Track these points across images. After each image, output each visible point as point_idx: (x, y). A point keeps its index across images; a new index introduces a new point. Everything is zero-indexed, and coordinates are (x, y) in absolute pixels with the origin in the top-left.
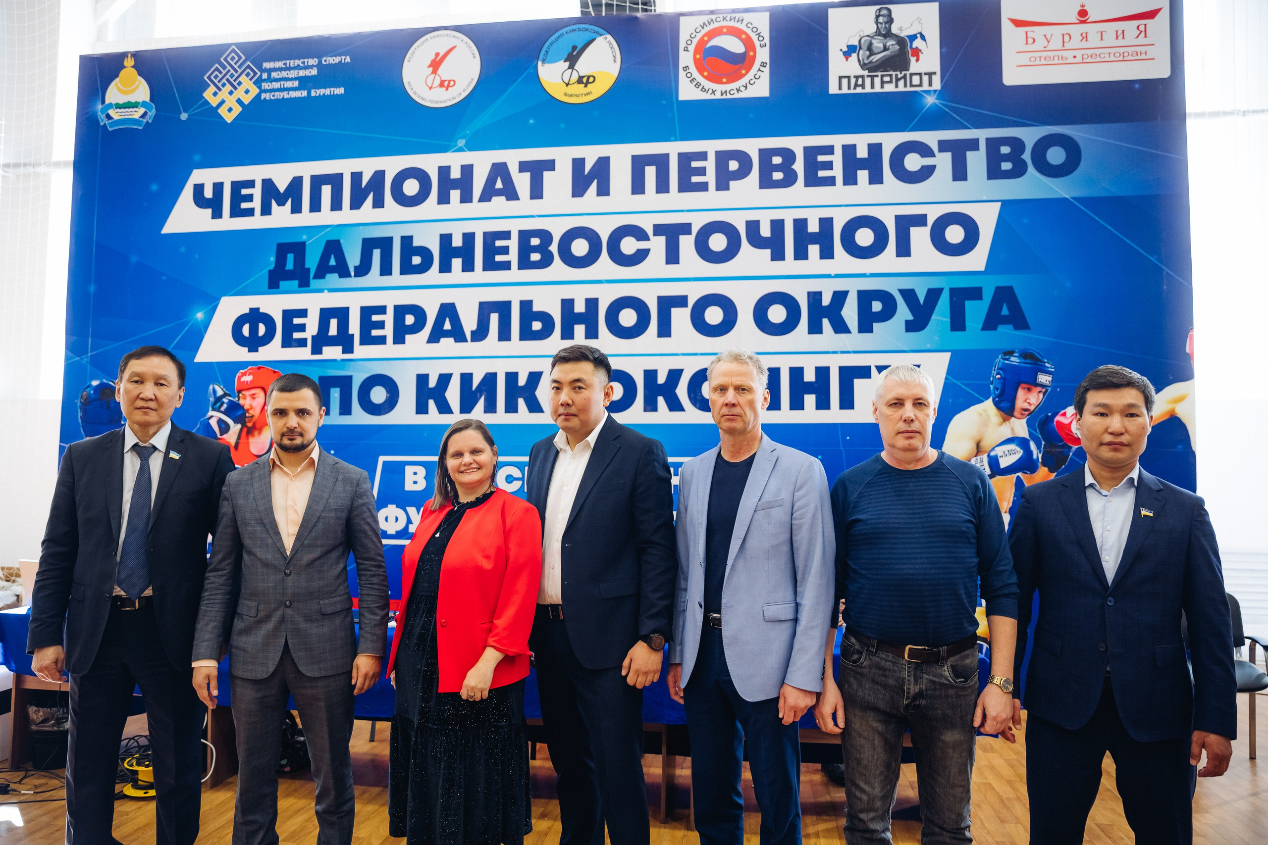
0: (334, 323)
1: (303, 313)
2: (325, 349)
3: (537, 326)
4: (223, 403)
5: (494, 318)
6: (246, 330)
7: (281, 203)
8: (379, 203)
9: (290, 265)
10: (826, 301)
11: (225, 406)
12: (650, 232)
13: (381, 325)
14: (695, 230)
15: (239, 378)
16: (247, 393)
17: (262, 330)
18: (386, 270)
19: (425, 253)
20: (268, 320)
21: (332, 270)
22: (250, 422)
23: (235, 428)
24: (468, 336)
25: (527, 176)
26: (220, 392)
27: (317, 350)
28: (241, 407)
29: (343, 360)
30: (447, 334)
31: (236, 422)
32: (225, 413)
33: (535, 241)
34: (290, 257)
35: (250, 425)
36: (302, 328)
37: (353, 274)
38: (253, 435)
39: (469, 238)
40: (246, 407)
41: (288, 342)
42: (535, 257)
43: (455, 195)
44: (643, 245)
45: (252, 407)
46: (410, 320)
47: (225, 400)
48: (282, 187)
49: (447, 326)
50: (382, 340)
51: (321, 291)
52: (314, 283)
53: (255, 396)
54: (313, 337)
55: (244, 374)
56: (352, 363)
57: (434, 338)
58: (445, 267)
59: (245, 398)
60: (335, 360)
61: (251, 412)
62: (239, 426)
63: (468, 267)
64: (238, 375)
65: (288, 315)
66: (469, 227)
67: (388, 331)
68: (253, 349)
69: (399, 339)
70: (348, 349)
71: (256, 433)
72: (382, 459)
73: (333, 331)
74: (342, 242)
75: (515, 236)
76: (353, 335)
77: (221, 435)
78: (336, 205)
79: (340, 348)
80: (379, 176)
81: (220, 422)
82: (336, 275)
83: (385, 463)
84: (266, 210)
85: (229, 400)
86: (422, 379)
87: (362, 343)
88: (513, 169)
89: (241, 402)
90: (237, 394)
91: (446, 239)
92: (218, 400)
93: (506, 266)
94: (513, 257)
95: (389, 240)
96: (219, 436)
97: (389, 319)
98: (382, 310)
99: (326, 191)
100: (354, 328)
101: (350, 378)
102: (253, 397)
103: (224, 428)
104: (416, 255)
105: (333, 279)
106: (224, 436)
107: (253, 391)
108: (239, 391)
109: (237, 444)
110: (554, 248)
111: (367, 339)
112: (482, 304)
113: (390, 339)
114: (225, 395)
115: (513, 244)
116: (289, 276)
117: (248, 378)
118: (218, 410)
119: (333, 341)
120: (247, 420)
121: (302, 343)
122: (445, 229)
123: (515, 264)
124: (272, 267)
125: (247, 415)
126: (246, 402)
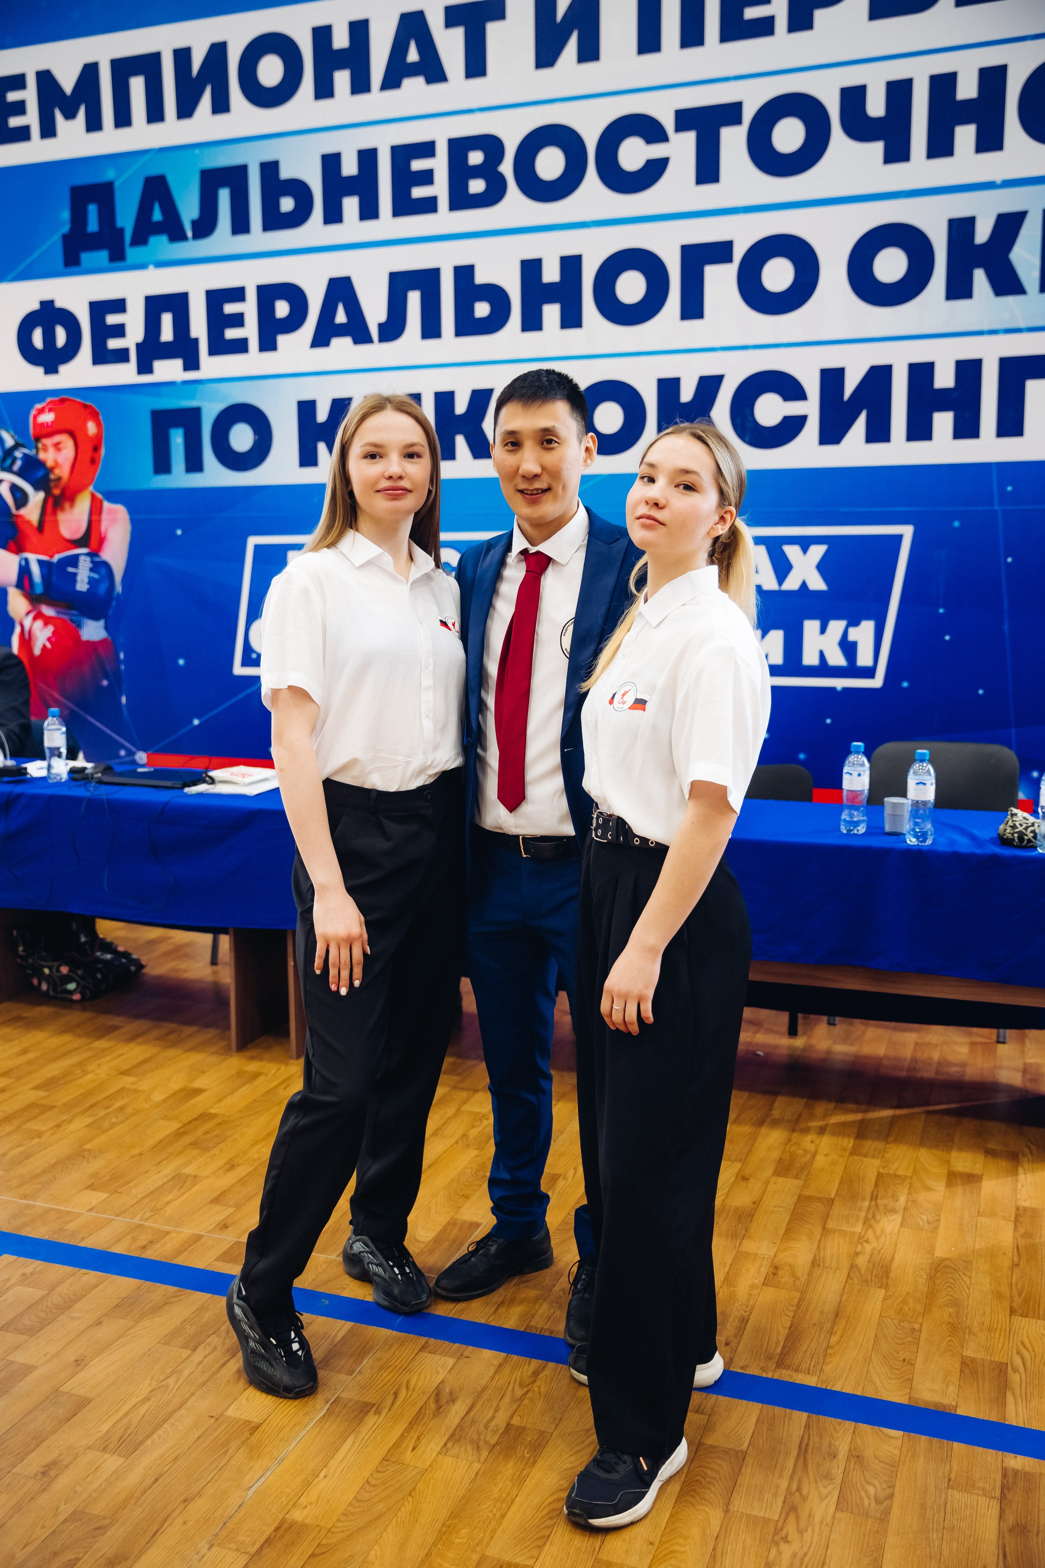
0: (167, 320)
1: (119, 306)
2: (158, 365)
3: (482, 309)
4: (14, 460)
5: (414, 299)
6: (37, 338)
7: (70, 115)
8: (221, 105)
9: (93, 225)
10: (982, 234)
11: (18, 464)
12: (668, 123)
13: (238, 320)
14: (748, 114)
15: (35, 417)
16: (48, 442)
17: (61, 336)
18: (240, 226)
19: (300, 190)
20: (69, 320)
21: (158, 229)
22: (56, 487)
23: (36, 498)
24: (374, 332)
25: (459, 33)
26: (9, 442)
27: (145, 367)
28: (42, 464)
29: (186, 383)
30: (341, 331)
31: (37, 488)
32: (20, 474)
33: (476, 158)
34: (92, 210)
35: (57, 492)
36: (119, 331)
37: (189, 234)
38: (62, 509)
39: (367, 158)
40: (50, 463)
41: (101, 356)
42: (477, 186)
43: (342, 79)
44: (657, 151)
45: (57, 465)
46: (282, 309)
47: (18, 454)
48: (68, 82)
49: (341, 317)
50: (240, 346)
51: (143, 266)
52: (133, 253)
53: (60, 446)
54: (138, 345)
55: (41, 411)
56: (200, 387)
57: (321, 340)
58: (333, 215)
59: (45, 449)
60: (172, 383)
61: (57, 472)
62: (41, 495)
63: (369, 211)
64: (33, 412)
65: (99, 309)
66: (366, 139)
67: (250, 330)
68: (51, 369)
69: (268, 344)
70: (192, 364)
71: (67, 505)
72: (253, 541)
73: (167, 334)
74: (170, 179)
75: (442, 150)
76: (196, 340)
77: (18, 507)
78: (155, 114)
79: (178, 363)
80: (218, 51)
81: (14, 488)
82: (164, 239)
83: (257, 547)
84: (48, 130)
85: (25, 455)
86: (306, 409)
87: (212, 352)
88: (436, 21)
89: (42, 456)
90: (33, 443)
91: (331, 162)
92: (9, 453)
93: (429, 206)
94: (440, 188)
95: (241, 171)
96: (14, 510)
97: (249, 308)
98: (238, 294)
99: (137, 85)
100: (199, 327)
101: (196, 413)
102: (57, 446)
103: (21, 498)
104: (286, 194)
105: (159, 243)
106: (23, 512)
107: (57, 438)
108: (37, 439)
109: (42, 522)
110: (507, 168)
111: (219, 346)
112: (395, 277)
113: (254, 344)
114: (17, 446)
115: (439, 164)
116: (94, 243)
117: (48, 418)
118: (9, 470)
119: (168, 352)
120: (52, 484)
121: (121, 356)
122: (329, 144)
123: (443, 202)
124: (66, 228)
125: (52, 476)
126: (48, 456)
